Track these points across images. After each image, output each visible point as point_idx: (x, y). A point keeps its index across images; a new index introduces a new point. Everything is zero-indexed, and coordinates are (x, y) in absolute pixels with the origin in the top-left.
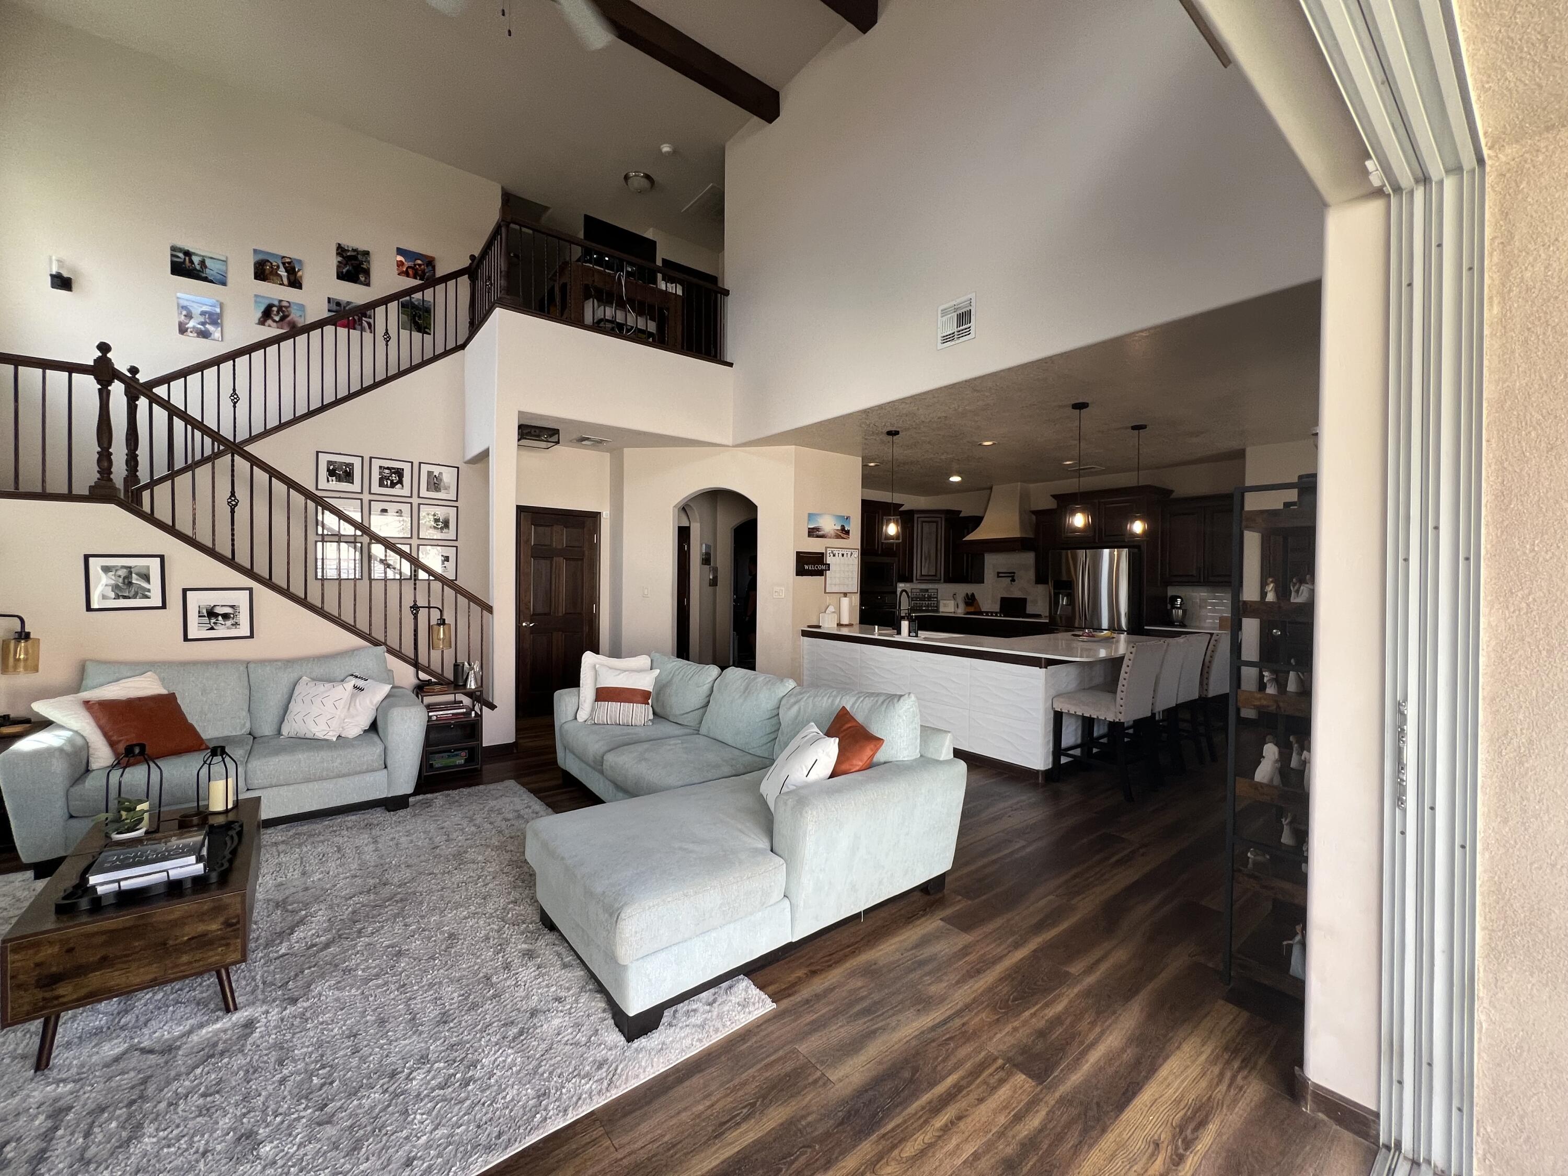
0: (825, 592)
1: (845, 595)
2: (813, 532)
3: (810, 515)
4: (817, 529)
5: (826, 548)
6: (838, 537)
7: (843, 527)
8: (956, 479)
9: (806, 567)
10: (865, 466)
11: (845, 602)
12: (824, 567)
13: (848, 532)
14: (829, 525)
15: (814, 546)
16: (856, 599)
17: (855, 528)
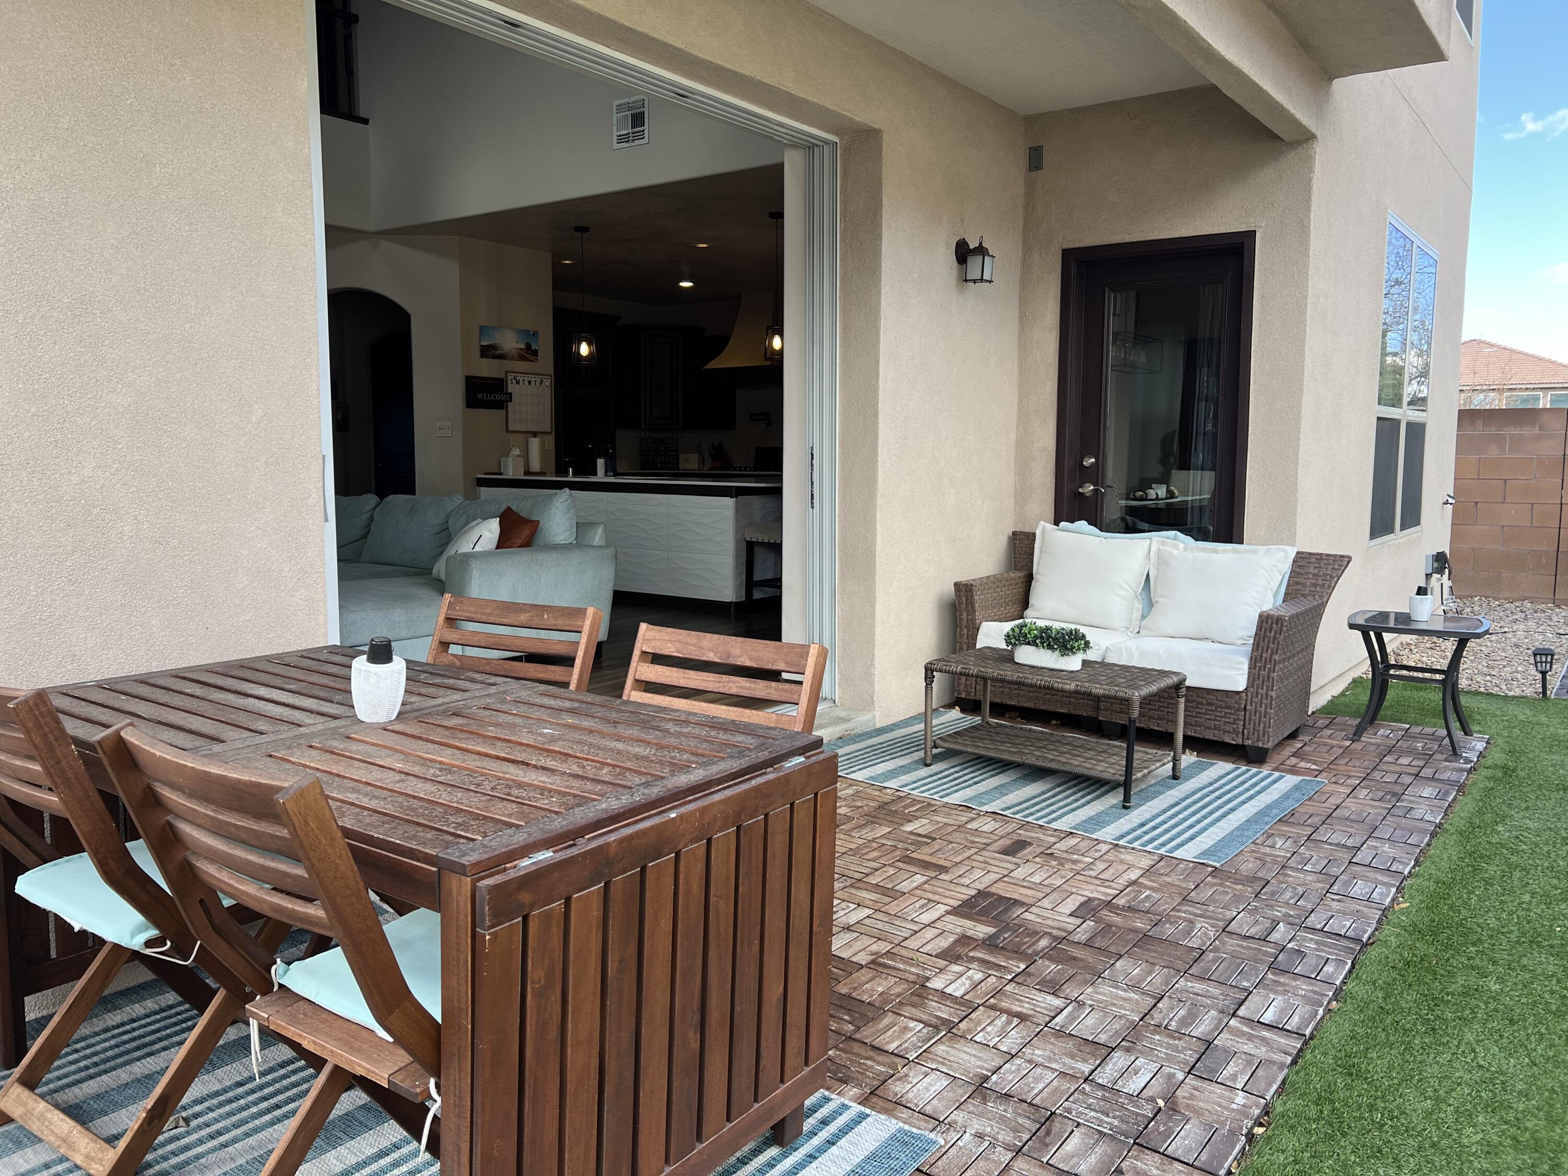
0: (507, 430)
1: (535, 434)
2: (488, 352)
3: (482, 328)
4: (493, 347)
5: (507, 373)
6: (522, 358)
7: (528, 347)
8: (686, 284)
9: (480, 396)
10: (556, 265)
11: (535, 443)
12: (503, 397)
13: (535, 353)
14: (510, 342)
15: (487, 369)
16: (550, 441)
17: (546, 346)
